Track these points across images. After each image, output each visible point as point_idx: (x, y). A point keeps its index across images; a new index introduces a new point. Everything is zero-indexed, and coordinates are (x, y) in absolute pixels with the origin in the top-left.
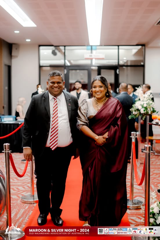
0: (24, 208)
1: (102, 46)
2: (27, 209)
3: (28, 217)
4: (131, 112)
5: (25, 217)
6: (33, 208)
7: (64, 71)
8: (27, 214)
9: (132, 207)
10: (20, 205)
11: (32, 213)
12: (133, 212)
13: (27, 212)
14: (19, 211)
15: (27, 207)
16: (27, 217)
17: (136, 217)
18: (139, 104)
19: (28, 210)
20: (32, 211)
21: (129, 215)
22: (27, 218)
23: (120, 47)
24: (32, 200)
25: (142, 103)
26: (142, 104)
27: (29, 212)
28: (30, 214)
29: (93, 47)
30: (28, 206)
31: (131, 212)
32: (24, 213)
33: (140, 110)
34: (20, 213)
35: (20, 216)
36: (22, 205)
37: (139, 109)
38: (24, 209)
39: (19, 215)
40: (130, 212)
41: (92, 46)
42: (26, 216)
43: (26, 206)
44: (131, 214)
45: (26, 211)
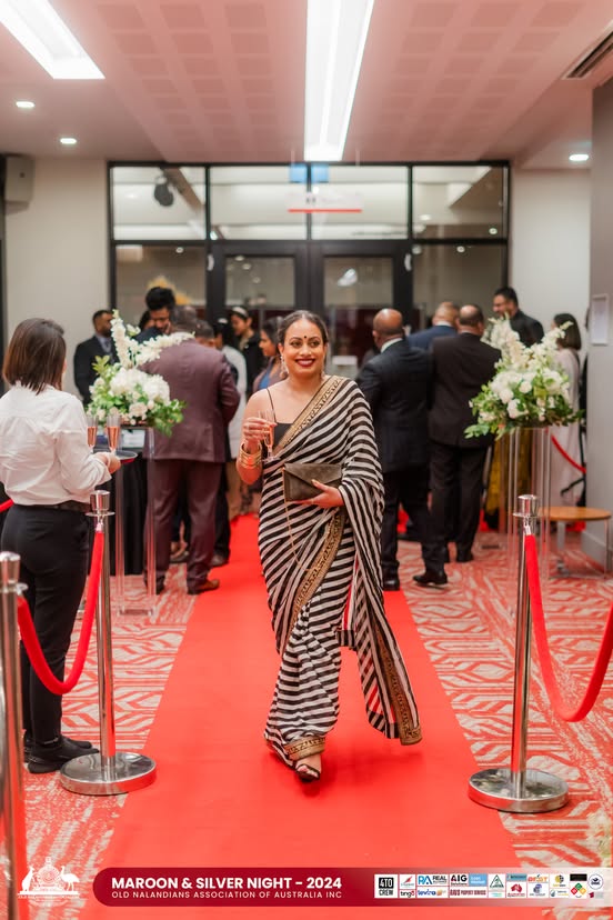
0: (77, 818)
1: (352, 164)
2: (89, 821)
3: (97, 859)
4: (474, 413)
5: (85, 861)
6: (115, 815)
7: (207, 263)
8: (91, 843)
9: (523, 802)
10: (59, 801)
11: (112, 838)
12: (532, 827)
13: (90, 836)
14: (55, 829)
15: (88, 812)
16: (93, 857)
17: (550, 849)
18: (505, 383)
19: (92, 825)
20: (109, 828)
21: (518, 840)
22: (90, 863)
23: (417, 171)
24: (109, 782)
25: (516, 379)
26: (515, 383)
27: (97, 833)
28: (104, 843)
29: (315, 171)
30: (91, 806)
31: (524, 828)
32: (77, 838)
33: (507, 405)
34: (58, 839)
35: (63, 854)
36: (68, 803)
37: (504, 402)
38: (76, 823)
39: (58, 851)
40: (519, 828)
41: (309, 165)
42: (88, 852)
43: (83, 808)
44: (526, 834)
45: (85, 833)
